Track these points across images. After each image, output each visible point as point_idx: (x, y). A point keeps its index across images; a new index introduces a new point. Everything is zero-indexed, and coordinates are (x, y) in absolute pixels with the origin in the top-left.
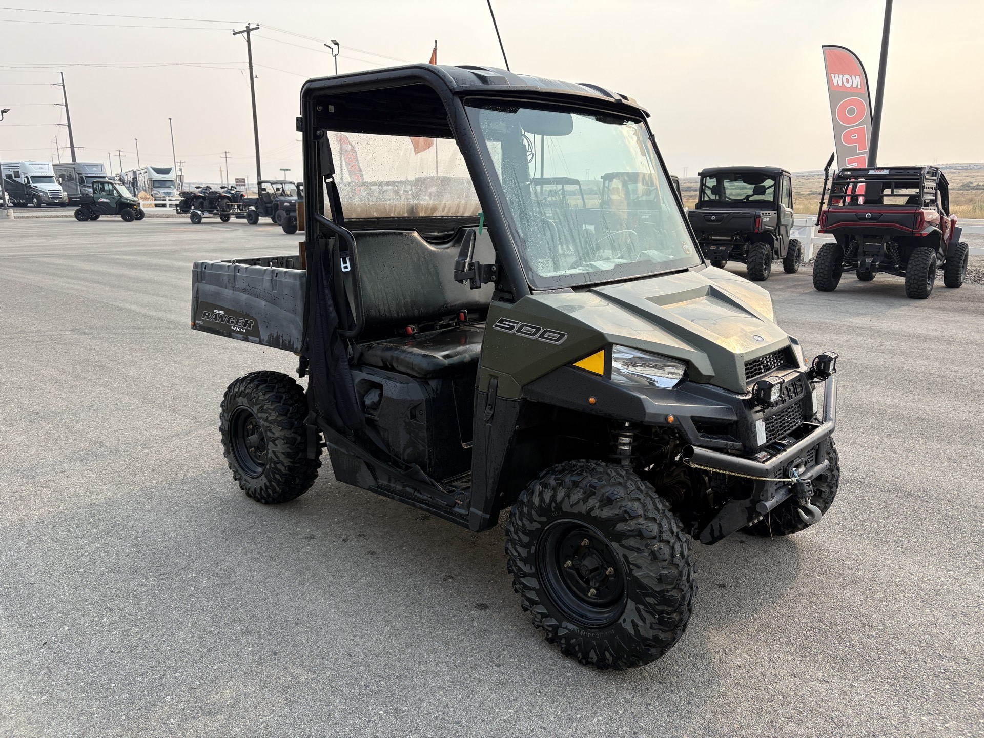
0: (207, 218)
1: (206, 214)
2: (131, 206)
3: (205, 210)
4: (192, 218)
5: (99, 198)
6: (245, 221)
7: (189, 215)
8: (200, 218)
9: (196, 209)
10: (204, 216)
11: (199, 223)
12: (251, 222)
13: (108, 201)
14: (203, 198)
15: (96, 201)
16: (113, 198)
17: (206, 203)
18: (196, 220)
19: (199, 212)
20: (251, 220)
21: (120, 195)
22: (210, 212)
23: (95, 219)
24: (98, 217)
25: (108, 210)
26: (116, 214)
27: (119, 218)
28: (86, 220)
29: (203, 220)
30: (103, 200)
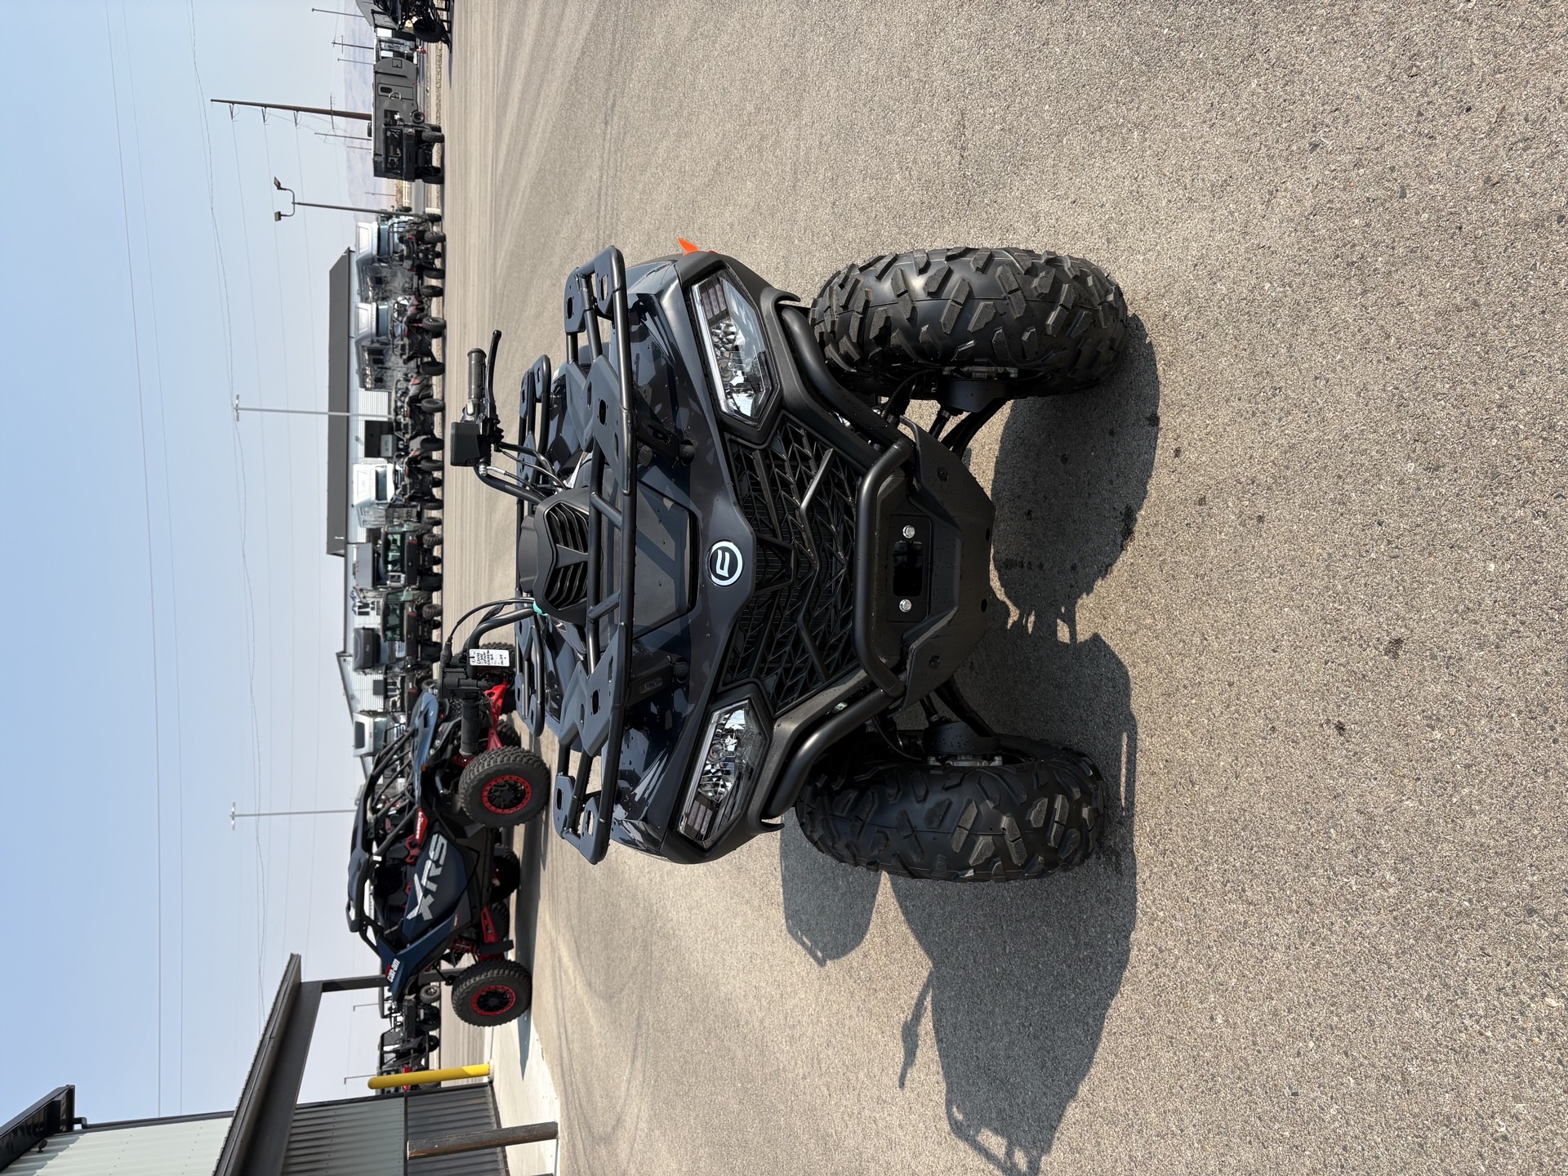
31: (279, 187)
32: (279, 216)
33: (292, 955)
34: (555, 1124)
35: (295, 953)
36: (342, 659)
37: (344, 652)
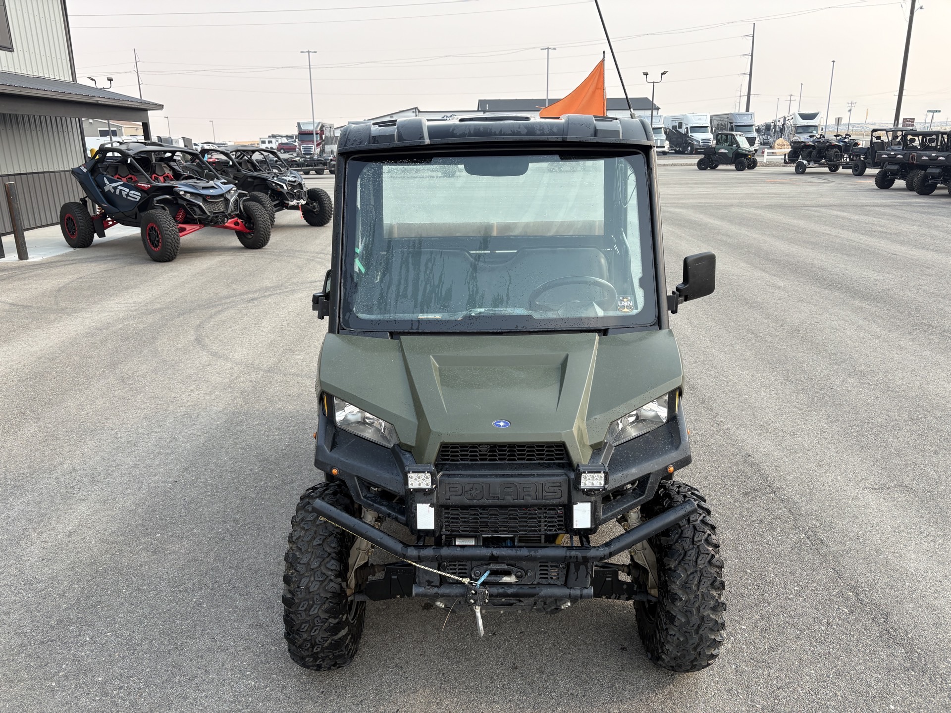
0: (813, 168)
1: (812, 164)
2: (745, 156)
3: (811, 161)
4: (797, 168)
5: (719, 149)
6: (850, 171)
7: (795, 165)
8: (805, 167)
9: (803, 158)
10: (810, 166)
11: (803, 173)
12: (856, 173)
13: (726, 151)
14: (813, 147)
15: (717, 151)
16: (732, 149)
17: (814, 153)
18: (801, 170)
19: (805, 162)
20: (856, 171)
21: (738, 146)
22: (816, 162)
23: (714, 168)
24: (717, 166)
25: (725, 160)
26: (731, 163)
27: (733, 167)
28: (705, 169)
29: (808, 170)
30: (723, 151)
31: (663, 74)
32: (646, 74)
33: (163, 105)
34: (27, 258)
35: (164, 107)
36: (414, 110)
37: (419, 112)
